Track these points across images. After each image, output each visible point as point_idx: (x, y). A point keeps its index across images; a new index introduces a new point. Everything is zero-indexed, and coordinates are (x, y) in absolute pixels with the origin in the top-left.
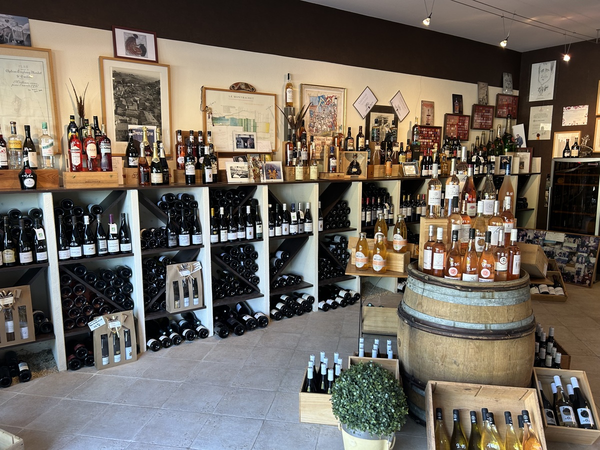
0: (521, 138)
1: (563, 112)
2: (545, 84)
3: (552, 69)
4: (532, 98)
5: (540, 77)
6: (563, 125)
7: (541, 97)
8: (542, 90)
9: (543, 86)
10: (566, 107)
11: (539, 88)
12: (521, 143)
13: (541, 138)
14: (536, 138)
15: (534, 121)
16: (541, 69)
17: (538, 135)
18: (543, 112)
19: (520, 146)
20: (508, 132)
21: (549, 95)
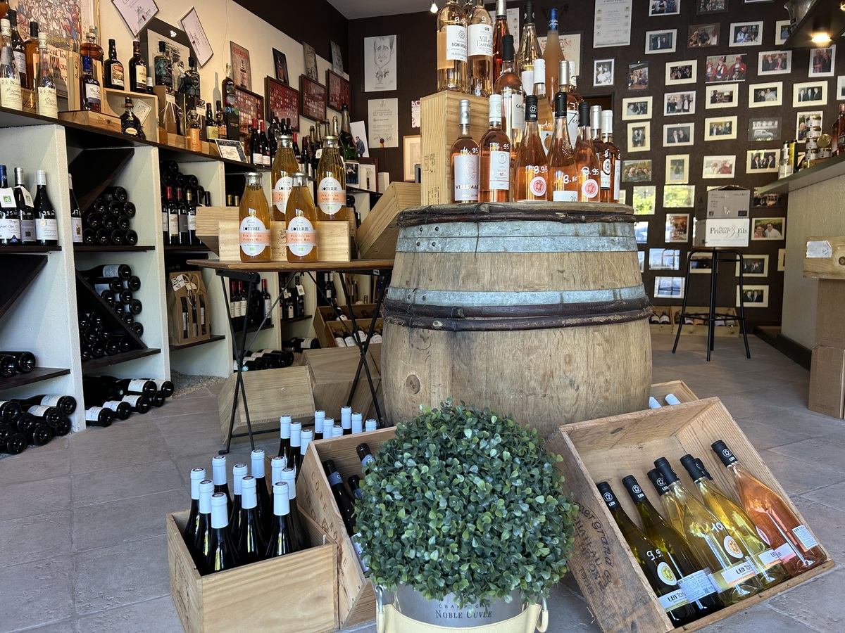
0: (362, 143)
1: (411, 107)
2: (384, 68)
3: (391, 47)
4: (369, 87)
5: (377, 57)
6: (413, 127)
7: (380, 86)
8: (382, 75)
9: (383, 70)
10: (414, 101)
11: (377, 73)
12: (363, 150)
13: (386, 145)
14: (378, 145)
15: (375, 120)
16: (377, 46)
17: (382, 141)
18: (385, 108)
19: (361, 155)
20: (346, 130)
21: (391, 84)
